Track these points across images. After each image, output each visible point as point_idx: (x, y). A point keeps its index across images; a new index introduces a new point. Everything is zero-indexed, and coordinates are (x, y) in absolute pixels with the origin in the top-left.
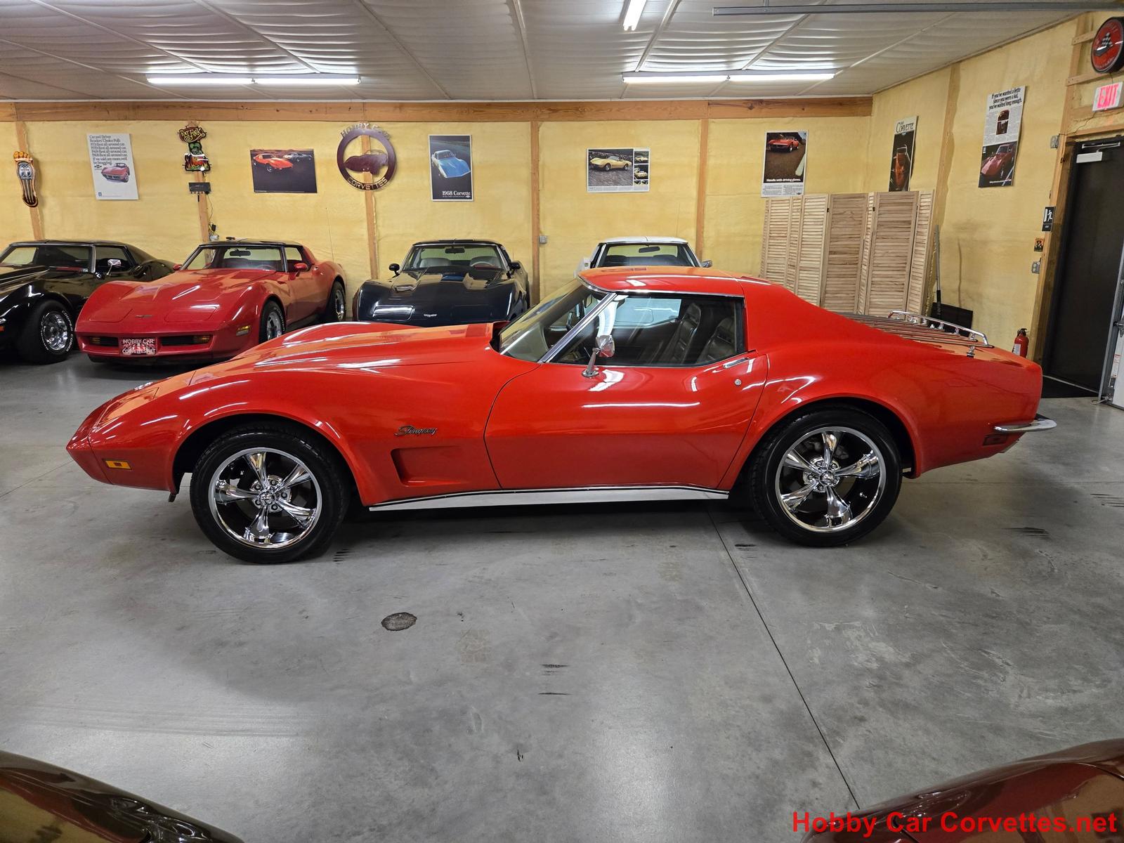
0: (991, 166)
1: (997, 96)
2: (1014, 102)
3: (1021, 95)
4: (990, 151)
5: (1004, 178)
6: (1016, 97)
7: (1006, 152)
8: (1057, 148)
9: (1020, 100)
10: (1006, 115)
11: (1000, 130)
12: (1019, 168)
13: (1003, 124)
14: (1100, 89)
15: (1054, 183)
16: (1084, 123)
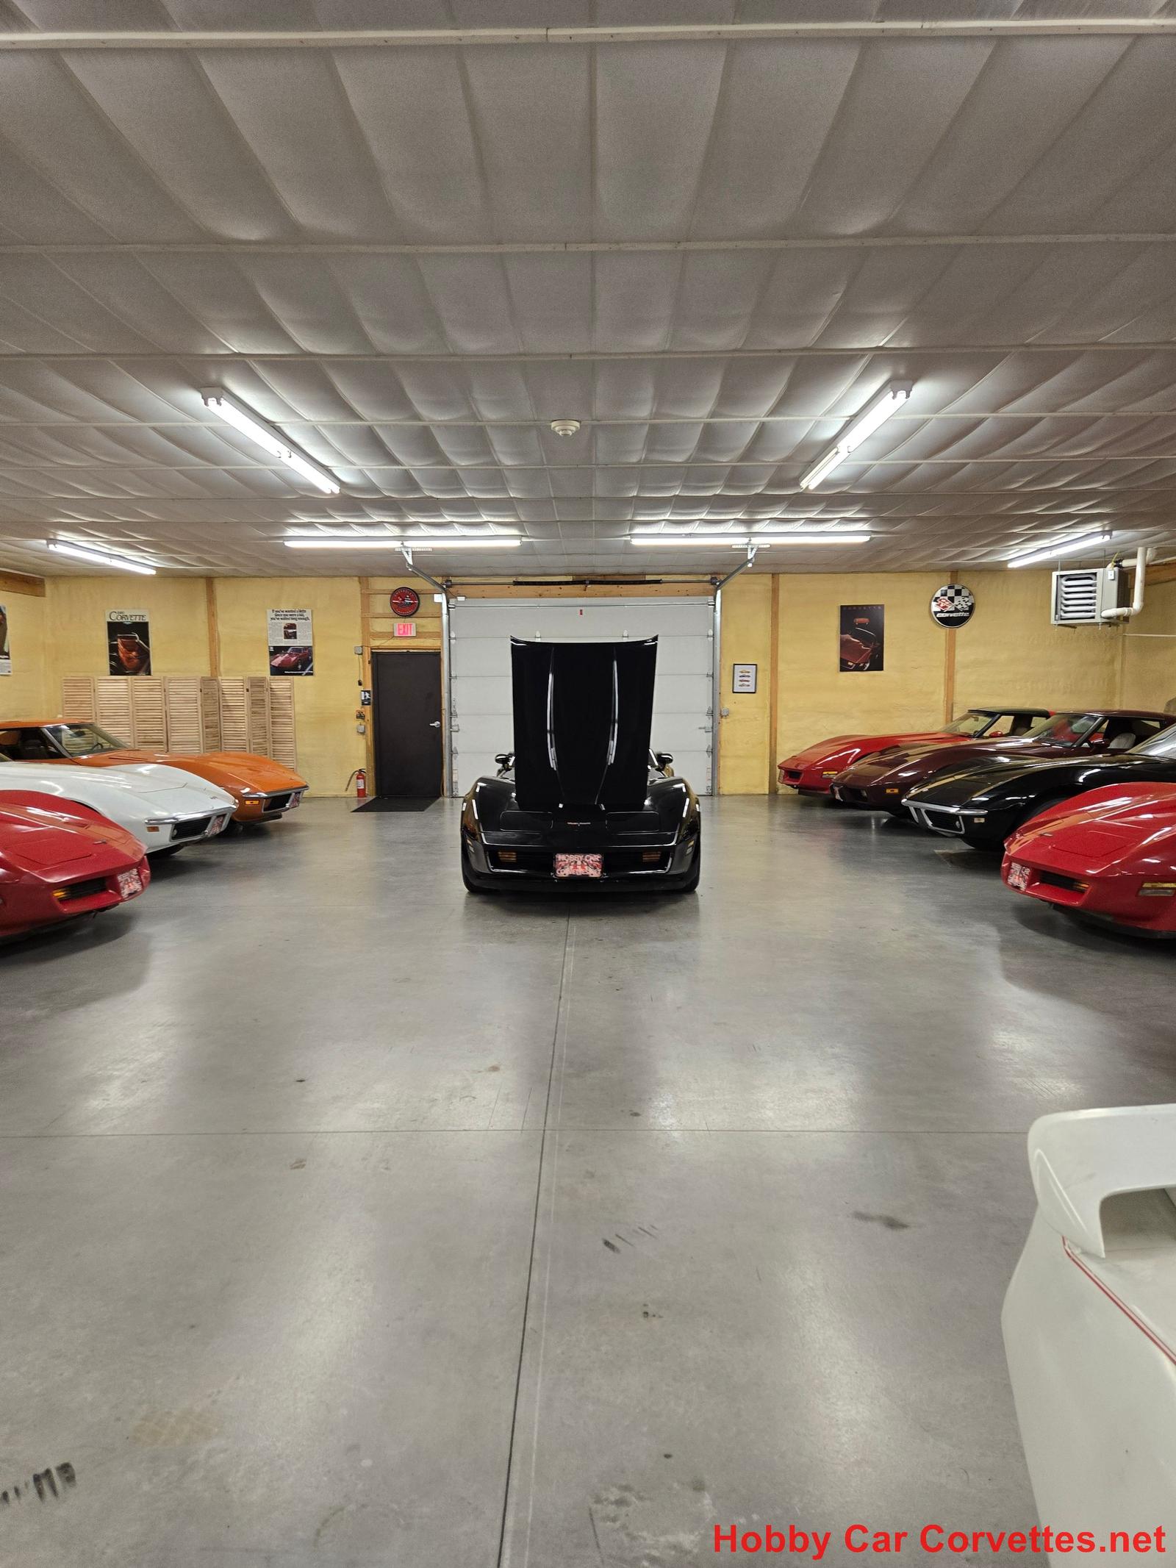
0: (283, 661)
1: (279, 612)
2: (301, 619)
3: (306, 615)
4: (277, 651)
5: (303, 669)
6: (301, 615)
7: (300, 652)
8: (361, 654)
9: (308, 619)
10: (293, 626)
11: (287, 636)
12: (317, 663)
13: (290, 632)
14: (398, 624)
15: (364, 676)
16: (383, 641)
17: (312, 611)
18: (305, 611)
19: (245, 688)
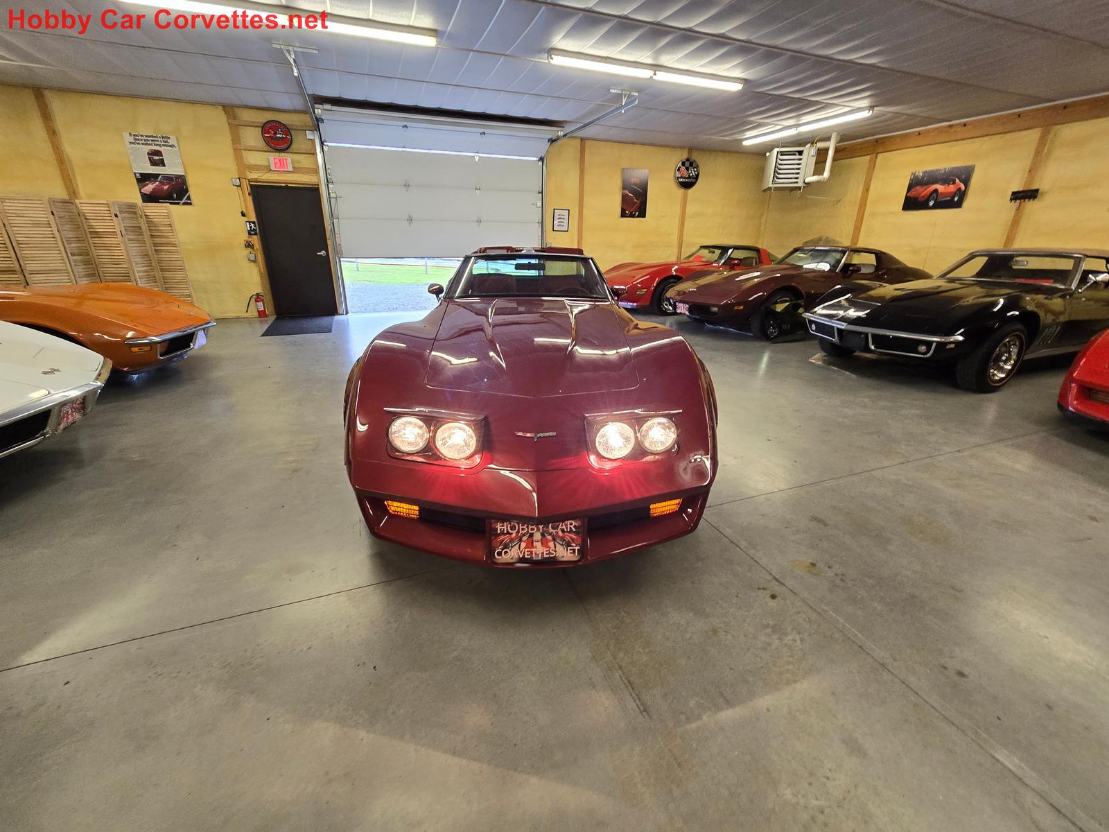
0: (154, 189)
1: (137, 136)
2: (166, 146)
3: (171, 142)
4: (143, 179)
5: (179, 198)
6: (166, 142)
7: (172, 181)
8: (240, 186)
9: (172, 146)
10: (158, 153)
11: (154, 163)
12: (193, 192)
13: (156, 158)
14: (272, 157)
15: (246, 208)
16: (261, 174)
17: (177, 138)
18: (169, 138)
19: (113, 212)
